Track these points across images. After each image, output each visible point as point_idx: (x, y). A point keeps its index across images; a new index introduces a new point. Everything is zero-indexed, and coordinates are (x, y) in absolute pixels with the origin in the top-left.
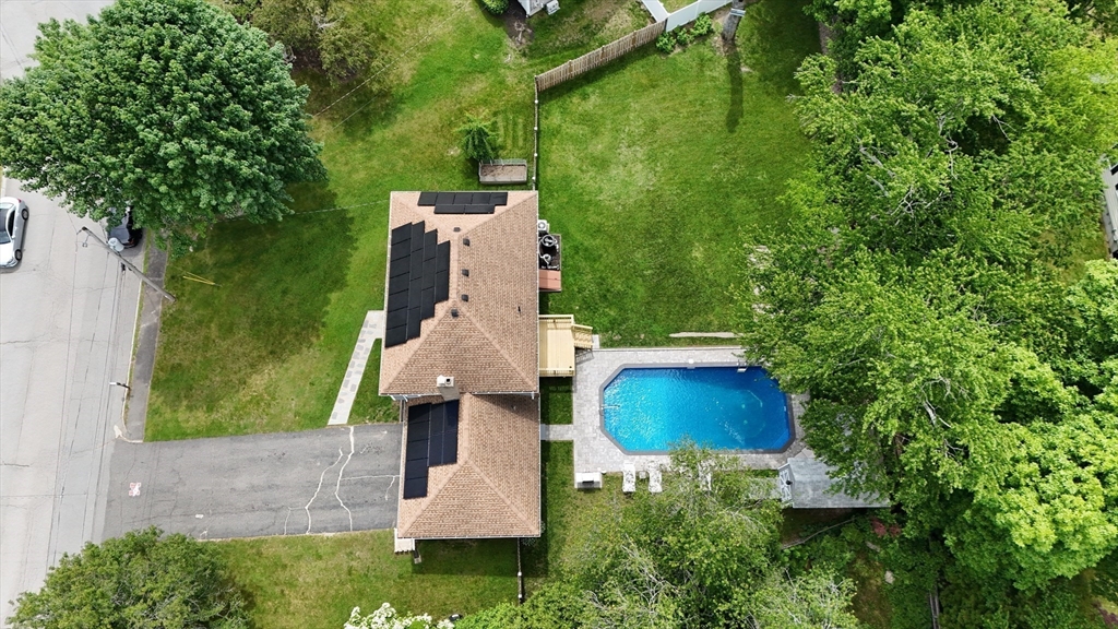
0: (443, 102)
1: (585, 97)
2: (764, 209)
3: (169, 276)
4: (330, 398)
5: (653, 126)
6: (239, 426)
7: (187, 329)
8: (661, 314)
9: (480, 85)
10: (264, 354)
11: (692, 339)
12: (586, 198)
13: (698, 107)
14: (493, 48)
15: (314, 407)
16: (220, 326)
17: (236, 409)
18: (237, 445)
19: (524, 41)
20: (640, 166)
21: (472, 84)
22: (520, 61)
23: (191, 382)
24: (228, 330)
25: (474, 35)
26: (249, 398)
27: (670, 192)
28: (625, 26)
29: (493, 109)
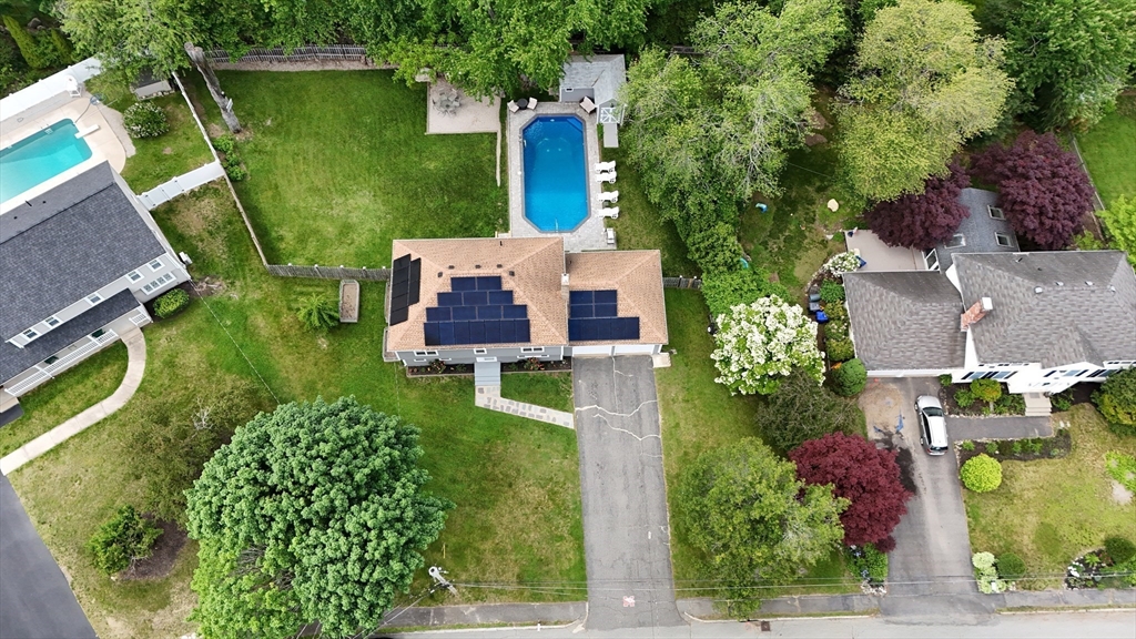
0: (273, 352)
1: (281, 239)
2: (396, 120)
3: (429, 602)
4: (551, 429)
5: (314, 190)
6: (574, 509)
7: (484, 575)
8: (481, 191)
9: (260, 321)
10: (511, 493)
11: (501, 172)
12: (378, 241)
13: (300, 157)
14: (222, 308)
15: (558, 444)
16: (484, 539)
17: (560, 513)
18: (590, 508)
19: (218, 283)
20: (351, 201)
21: (257, 327)
22: (238, 287)
23: (535, 561)
24: (487, 531)
25: (204, 325)
26: (550, 503)
27: (375, 181)
28: (214, 204)
29: (285, 310)
